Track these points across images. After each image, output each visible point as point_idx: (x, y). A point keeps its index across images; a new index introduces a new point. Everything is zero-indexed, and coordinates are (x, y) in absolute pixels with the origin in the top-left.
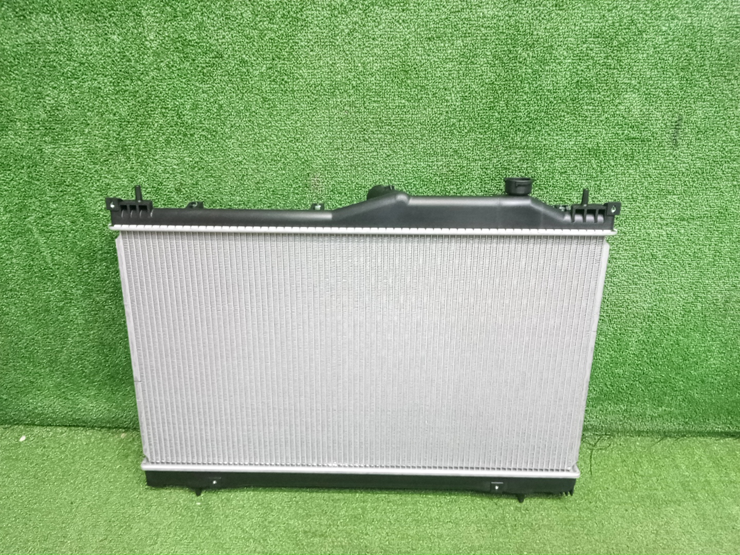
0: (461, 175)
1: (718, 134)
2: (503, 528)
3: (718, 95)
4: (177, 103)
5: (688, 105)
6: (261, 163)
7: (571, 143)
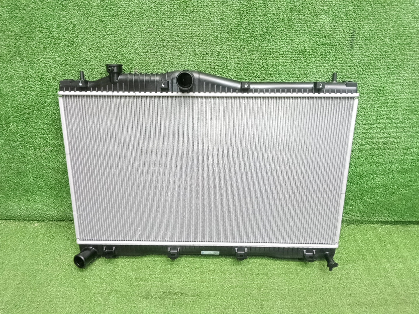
0: (223, 68)
1: (378, 41)
2: (251, 276)
3: (377, 16)
4: (48, 24)
5: (359, 22)
6: (102, 61)
7: (288, 47)
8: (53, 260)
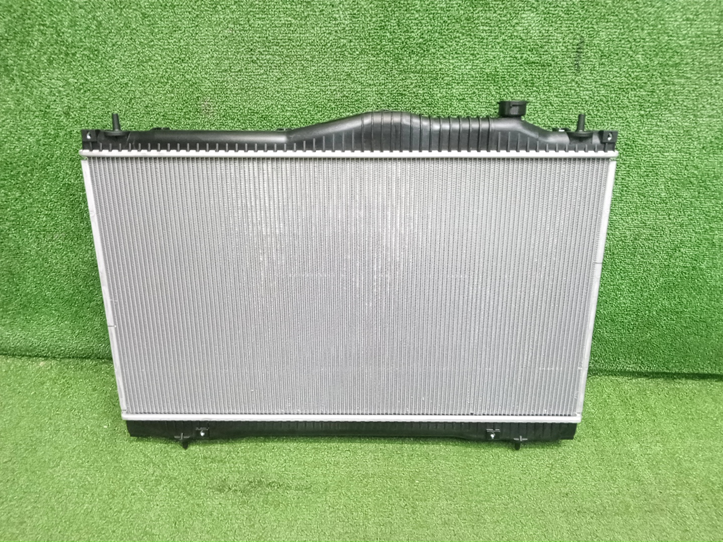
3: (622, 15)
4: (55, 19)
5: (590, 26)
8: (67, 423)
